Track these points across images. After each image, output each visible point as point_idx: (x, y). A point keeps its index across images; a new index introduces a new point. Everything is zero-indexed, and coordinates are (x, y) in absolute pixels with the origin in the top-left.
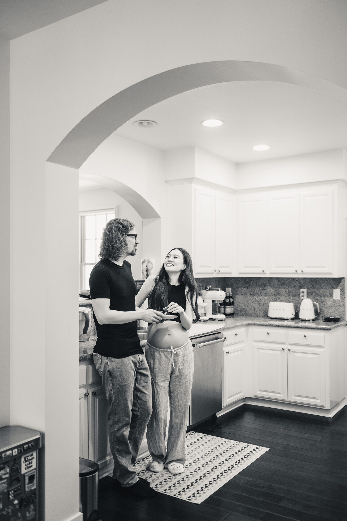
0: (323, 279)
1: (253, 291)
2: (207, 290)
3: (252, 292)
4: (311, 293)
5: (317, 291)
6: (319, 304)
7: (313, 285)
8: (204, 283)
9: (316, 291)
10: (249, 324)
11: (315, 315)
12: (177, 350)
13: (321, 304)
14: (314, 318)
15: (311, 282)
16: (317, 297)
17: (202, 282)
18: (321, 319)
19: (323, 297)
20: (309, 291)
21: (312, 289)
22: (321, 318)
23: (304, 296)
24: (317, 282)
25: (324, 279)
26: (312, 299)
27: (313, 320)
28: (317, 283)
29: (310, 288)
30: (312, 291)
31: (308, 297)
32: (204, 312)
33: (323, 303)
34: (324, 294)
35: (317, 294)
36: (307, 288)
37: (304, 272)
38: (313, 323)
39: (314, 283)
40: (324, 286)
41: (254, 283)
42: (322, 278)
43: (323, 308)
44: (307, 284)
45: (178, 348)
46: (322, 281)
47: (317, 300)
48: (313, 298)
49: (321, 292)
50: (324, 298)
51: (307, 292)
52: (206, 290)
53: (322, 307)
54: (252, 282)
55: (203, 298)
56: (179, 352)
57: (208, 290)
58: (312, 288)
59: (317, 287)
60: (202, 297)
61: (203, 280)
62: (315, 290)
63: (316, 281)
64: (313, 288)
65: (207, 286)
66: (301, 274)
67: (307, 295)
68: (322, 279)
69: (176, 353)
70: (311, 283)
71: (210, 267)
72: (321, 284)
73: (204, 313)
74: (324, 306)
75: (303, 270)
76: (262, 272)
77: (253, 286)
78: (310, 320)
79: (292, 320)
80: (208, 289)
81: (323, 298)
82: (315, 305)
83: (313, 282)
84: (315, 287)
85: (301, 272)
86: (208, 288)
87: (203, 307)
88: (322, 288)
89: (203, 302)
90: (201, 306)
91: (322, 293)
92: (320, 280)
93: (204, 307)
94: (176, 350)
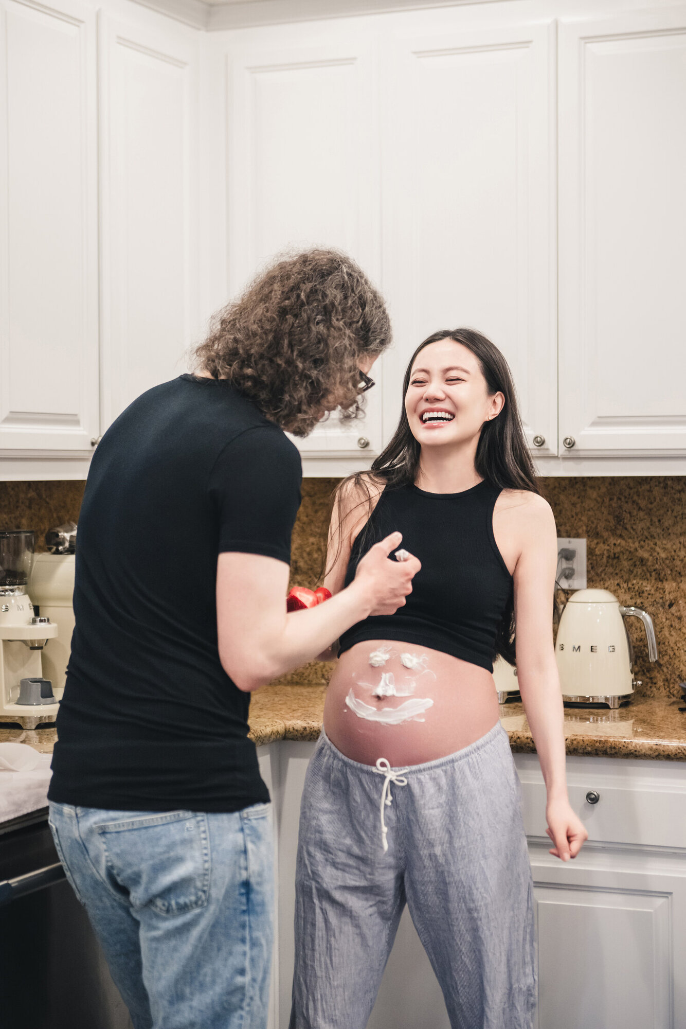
0: (669, 483)
1: (309, 554)
2: (57, 552)
3: (305, 555)
4: (609, 557)
5: (642, 547)
6: (654, 616)
7: (619, 519)
8: (43, 511)
9: (636, 550)
10: (289, 735)
11: (632, 676)
12: (411, 772)
13: (662, 617)
14: (629, 691)
15: (611, 499)
16: (644, 578)
17: (30, 507)
18: (664, 692)
19: (674, 580)
20: (601, 548)
21: (612, 540)
22: (662, 689)
23: (575, 577)
24: (643, 503)
25: (679, 487)
26: (614, 592)
27: (625, 702)
28: (640, 509)
29: (606, 534)
30: (618, 550)
31: (593, 581)
32: (39, 675)
33: (674, 609)
34: (678, 563)
35: (638, 563)
36: (587, 532)
37: (578, 446)
38: (622, 718)
39: (627, 507)
40: (675, 524)
41: (316, 512)
42: (666, 478)
43: (672, 638)
44: (591, 513)
45: (414, 768)
46: (666, 494)
47: (640, 593)
48: (618, 584)
49: (663, 555)
50: (674, 584)
51: (590, 552)
52: (50, 549)
53: (666, 632)
54: (306, 507)
55: (32, 598)
56: (420, 782)
57: (61, 548)
58: (613, 532)
59: (639, 526)
60: (27, 592)
61: (40, 495)
62: (633, 545)
63: (635, 498)
64: (618, 532)
65: (59, 529)
66: (565, 459)
67: (588, 572)
68: (665, 487)
69: (408, 785)
70: (610, 506)
71: (72, 420)
72: (662, 512)
73: (35, 681)
74: (678, 626)
75: (575, 438)
76: (357, 447)
77: (311, 522)
78: (610, 703)
79: (512, 705)
80: (62, 543)
81: (669, 586)
82: (630, 623)
83: (619, 499)
84: (628, 526)
85: (563, 450)
86: (64, 539)
87: (33, 648)
88: (667, 533)
89: (34, 622)
90: (24, 642)
91: (664, 560)
92: (657, 492)
93: (40, 648)
94: (405, 775)
